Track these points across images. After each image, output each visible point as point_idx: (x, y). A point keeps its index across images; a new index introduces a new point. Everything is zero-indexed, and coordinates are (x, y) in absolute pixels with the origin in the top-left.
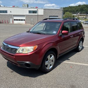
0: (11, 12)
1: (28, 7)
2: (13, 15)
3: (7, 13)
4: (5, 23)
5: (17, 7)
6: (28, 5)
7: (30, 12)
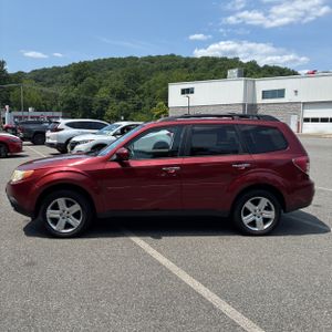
0: (296, 92)
3: (283, 96)
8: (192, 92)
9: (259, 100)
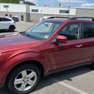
0: (42, 11)
1: (60, 6)
2: (44, 14)
3: (38, 12)
4: (35, 22)
5: (49, 6)
6: (60, 4)
7: (61, 11)
8: (8, 7)
9: (31, 12)
